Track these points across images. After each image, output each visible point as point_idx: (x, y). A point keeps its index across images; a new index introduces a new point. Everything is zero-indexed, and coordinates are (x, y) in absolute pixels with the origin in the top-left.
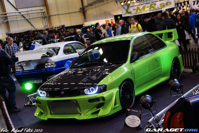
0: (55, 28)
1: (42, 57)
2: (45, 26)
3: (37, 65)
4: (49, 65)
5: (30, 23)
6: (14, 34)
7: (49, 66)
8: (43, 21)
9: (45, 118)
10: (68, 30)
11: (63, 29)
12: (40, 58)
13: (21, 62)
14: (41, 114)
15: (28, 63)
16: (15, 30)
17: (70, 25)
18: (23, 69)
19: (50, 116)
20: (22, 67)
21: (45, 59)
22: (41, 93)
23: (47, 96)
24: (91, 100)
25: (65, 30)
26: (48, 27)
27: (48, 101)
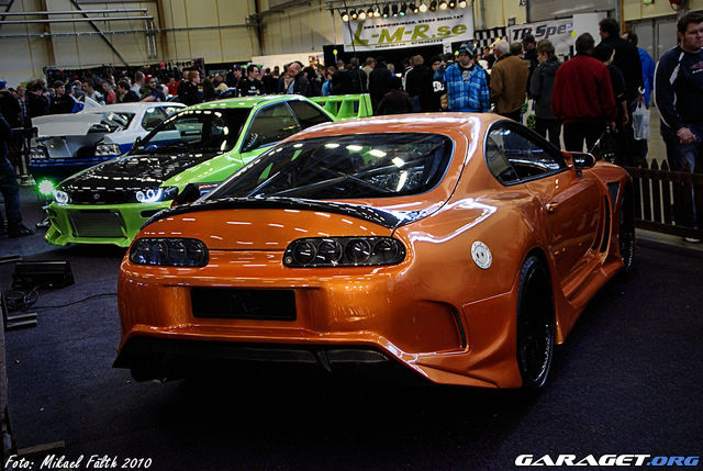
0: (178, 64)
1: (90, 131)
2: (150, 58)
3: (80, 149)
4: (104, 150)
5: (111, 46)
6: (65, 71)
7: (105, 154)
8: (146, 43)
9: (61, 242)
10: (211, 73)
11: (197, 69)
12: (85, 134)
13: (43, 139)
14: (57, 235)
15: (59, 142)
16: (67, 60)
17: (220, 62)
18: (47, 155)
19: (72, 240)
20: (45, 149)
21: (97, 137)
22: (59, 195)
23: (69, 203)
24: (146, 213)
25: (203, 71)
26: (159, 61)
27: (68, 210)
